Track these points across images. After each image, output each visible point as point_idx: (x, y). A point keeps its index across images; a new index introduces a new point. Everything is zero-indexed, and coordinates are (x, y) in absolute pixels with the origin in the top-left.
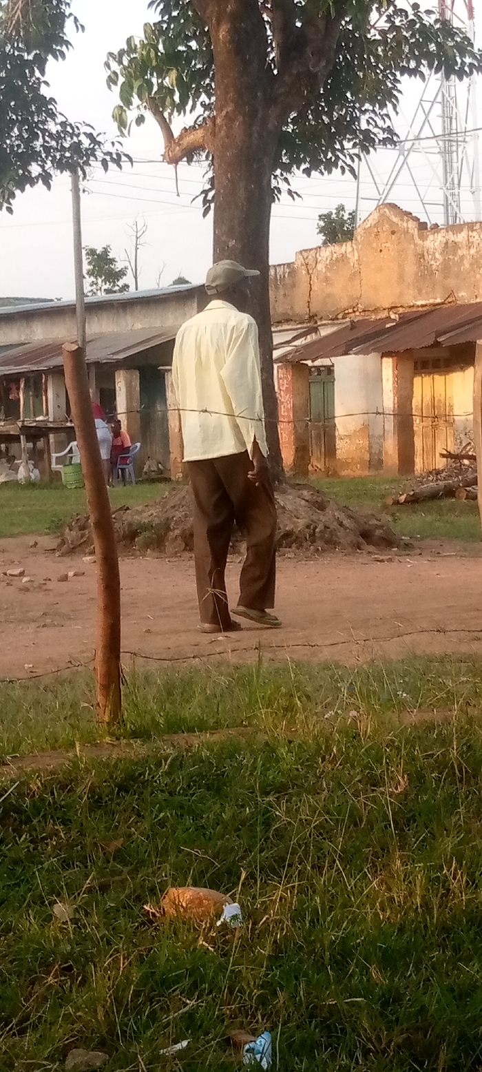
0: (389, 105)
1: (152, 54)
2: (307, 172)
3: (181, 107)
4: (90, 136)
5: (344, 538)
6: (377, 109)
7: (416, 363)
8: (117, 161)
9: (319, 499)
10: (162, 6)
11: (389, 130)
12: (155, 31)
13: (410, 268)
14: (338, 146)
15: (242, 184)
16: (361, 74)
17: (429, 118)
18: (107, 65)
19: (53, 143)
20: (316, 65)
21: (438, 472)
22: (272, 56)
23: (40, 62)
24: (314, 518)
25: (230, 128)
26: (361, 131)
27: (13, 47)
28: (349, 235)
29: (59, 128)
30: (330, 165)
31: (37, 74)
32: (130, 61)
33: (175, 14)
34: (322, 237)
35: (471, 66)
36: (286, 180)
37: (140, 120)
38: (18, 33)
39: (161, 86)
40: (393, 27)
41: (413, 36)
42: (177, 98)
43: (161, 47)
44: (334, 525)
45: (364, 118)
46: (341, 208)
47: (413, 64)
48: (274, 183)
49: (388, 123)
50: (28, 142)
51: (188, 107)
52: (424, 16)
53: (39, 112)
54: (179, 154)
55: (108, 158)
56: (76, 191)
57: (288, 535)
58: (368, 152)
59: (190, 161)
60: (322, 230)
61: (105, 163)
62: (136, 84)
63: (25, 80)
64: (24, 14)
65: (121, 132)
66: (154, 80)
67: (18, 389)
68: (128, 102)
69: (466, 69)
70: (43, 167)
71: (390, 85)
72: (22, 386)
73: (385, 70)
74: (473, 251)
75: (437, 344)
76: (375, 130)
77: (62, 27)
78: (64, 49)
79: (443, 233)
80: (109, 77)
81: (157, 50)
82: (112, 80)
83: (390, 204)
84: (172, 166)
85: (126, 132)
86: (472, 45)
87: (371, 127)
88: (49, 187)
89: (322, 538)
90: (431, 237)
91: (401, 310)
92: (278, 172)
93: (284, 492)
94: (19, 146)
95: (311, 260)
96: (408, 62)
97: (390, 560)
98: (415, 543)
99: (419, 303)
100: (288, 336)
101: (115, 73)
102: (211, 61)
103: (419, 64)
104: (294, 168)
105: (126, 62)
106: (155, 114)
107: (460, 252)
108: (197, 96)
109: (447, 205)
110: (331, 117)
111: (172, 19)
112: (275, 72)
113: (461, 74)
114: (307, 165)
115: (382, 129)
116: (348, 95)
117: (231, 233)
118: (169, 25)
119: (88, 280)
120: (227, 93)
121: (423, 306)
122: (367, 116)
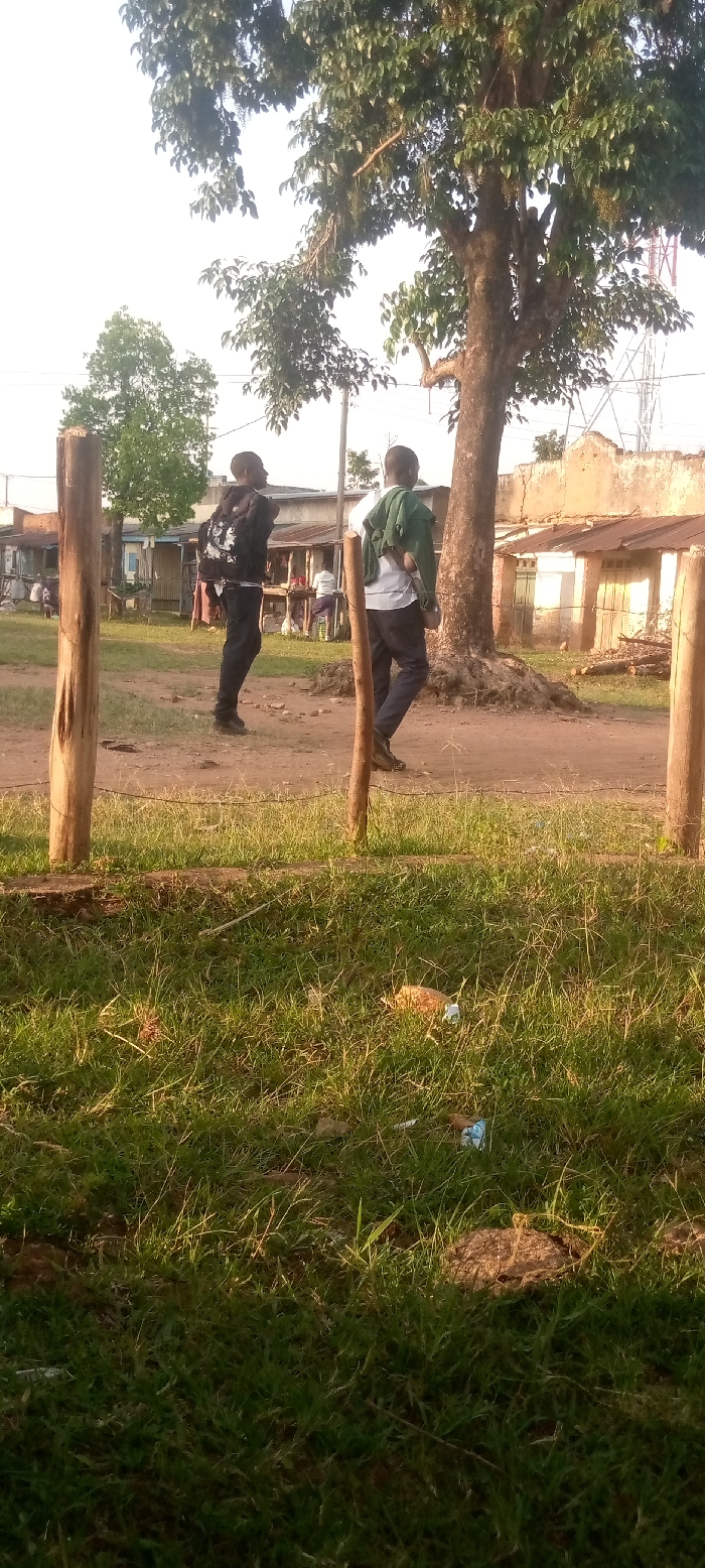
0: (606, 351)
1: (421, 298)
2: (535, 401)
3: (438, 342)
4: (365, 361)
5: (538, 701)
6: (596, 355)
7: (603, 562)
8: (384, 383)
9: (520, 667)
10: (430, 259)
11: (603, 371)
12: (425, 278)
13: (607, 485)
14: (561, 382)
15: (482, 409)
16: (584, 324)
17: (632, 364)
18: (382, 304)
19: (335, 365)
20: (550, 314)
21: (614, 652)
22: (515, 304)
23: (330, 298)
24: (515, 681)
25: (476, 361)
26: (581, 371)
27: (309, 285)
28: (559, 455)
29: (341, 353)
30: (553, 397)
31: (327, 307)
32: (401, 302)
33: (440, 265)
34: (536, 455)
35: (676, 323)
36: (517, 406)
37: (405, 350)
38: (314, 273)
39: (423, 323)
40: (616, 288)
41: (631, 295)
42: (435, 334)
43: (427, 292)
44: (530, 688)
45: (583, 361)
46: (554, 432)
47: (628, 319)
48: (507, 409)
49: (604, 366)
50: (315, 362)
51: (444, 343)
52: (641, 280)
53: (326, 339)
54: (434, 380)
55: (377, 379)
56: (345, 403)
57: (493, 693)
58: (585, 388)
59: (441, 386)
60: (537, 449)
61: (374, 383)
62: (405, 322)
63: (317, 312)
64: (321, 260)
65: (390, 360)
66: (419, 319)
67: (288, 560)
68: (396, 336)
69: (672, 325)
70: (325, 384)
71: (608, 335)
72: (291, 557)
73: (605, 322)
74: (658, 475)
75: (622, 548)
76: (593, 371)
77: (349, 270)
78: (350, 288)
79: (635, 458)
80: (384, 316)
81: (424, 295)
82: (385, 317)
83: (595, 432)
84: (427, 389)
85: (394, 359)
86: (678, 306)
87: (589, 368)
88: (328, 399)
89: (520, 698)
90: (625, 461)
91: (595, 519)
92: (511, 400)
93: (493, 659)
94: (308, 366)
95: (527, 473)
96: (625, 318)
97: (573, 720)
98: (593, 708)
99: (611, 514)
100: (503, 534)
101: (388, 311)
102: (466, 306)
103: (633, 319)
104: (524, 398)
105: (397, 302)
106: (417, 346)
107: (648, 475)
108: (451, 335)
109: (639, 436)
110: (557, 358)
111: (438, 270)
112: (516, 318)
113: (666, 330)
114: (535, 396)
115: (598, 369)
116: (573, 340)
117: (469, 446)
118: (434, 275)
119: (348, 476)
120: (476, 333)
121: (614, 516)
122: (587, 359)
